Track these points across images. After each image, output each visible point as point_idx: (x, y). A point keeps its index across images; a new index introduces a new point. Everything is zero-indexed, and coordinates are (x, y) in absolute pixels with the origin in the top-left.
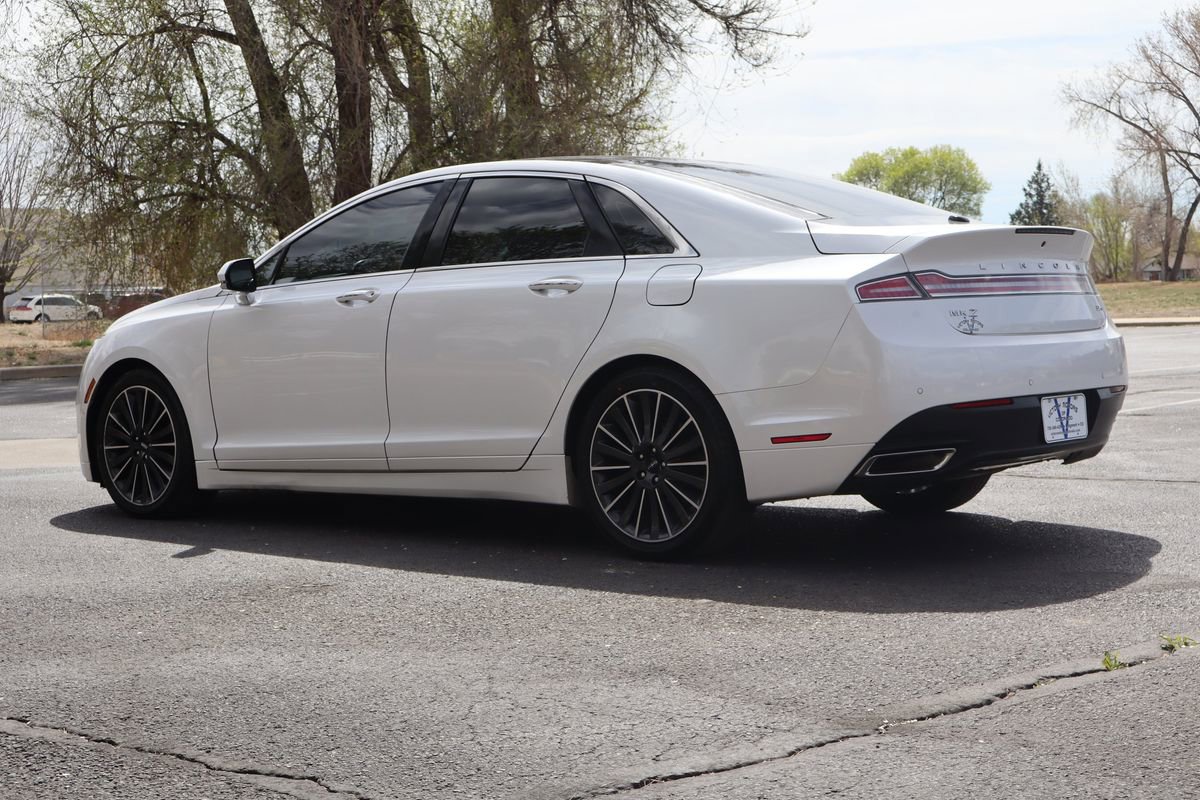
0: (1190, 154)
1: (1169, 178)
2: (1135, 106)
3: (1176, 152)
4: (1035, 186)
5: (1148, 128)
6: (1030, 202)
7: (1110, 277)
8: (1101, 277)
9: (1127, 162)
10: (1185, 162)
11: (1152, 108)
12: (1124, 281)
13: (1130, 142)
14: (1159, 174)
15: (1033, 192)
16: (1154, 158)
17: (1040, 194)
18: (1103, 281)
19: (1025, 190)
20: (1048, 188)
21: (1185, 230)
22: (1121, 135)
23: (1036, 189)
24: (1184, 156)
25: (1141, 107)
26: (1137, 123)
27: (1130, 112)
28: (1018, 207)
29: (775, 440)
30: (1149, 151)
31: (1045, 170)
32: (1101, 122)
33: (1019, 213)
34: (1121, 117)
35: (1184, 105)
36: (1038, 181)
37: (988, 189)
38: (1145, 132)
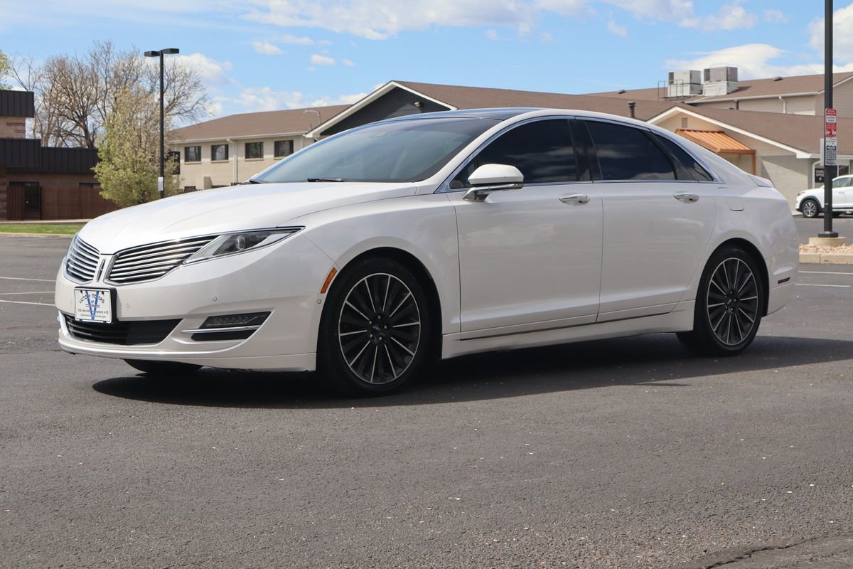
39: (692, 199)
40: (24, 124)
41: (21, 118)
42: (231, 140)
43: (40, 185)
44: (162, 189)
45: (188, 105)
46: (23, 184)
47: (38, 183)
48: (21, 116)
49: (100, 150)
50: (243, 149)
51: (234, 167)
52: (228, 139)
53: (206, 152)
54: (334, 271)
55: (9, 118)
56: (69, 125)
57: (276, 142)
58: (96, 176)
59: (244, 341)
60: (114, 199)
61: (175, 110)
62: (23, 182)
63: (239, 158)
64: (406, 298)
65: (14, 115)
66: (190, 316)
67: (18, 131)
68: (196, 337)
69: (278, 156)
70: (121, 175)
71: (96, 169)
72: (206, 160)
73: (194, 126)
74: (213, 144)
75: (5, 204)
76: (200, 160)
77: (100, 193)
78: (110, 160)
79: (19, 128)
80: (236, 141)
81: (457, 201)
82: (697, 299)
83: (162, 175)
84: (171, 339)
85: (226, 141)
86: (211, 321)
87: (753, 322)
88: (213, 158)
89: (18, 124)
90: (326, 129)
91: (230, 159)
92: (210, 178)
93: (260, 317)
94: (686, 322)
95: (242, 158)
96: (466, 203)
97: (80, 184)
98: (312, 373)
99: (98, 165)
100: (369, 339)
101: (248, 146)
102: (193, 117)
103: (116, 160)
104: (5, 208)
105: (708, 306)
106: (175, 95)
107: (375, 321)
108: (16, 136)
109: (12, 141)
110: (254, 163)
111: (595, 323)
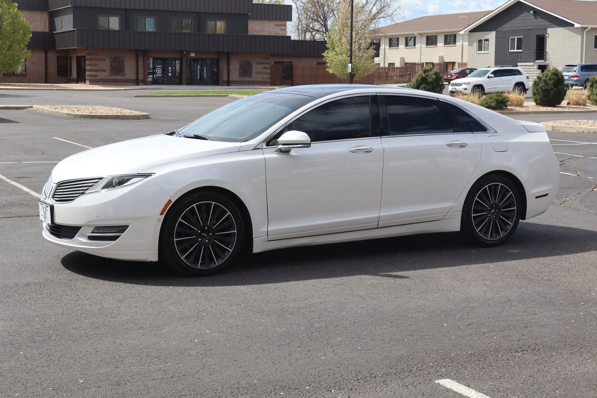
29: (537, 197)
39: (462, 146)
40: (286, 25)
41: (285, 22)
42: (418, 34)
43: (293, 63)
44: (350, 71)
45: (390, 12)
46: (282, 62)
47: (292, 62)
48: (284, 20)
49: (328, 42)
50: (425, 39)
51: (419, 51)
52: (416, 33)
53: (402, 41)
54: (170, 201)
55: (277, 21)
56: (317, 26)
57: (445, 35)
58: (324, 59)
59: (114, 242)
60: (335, 73)
61: (382, 15)
62: (283, 62)
63: (422, 45)
64: (226, 216)
65: (280, 20)
66: (87, 226)
67: (282, 30)
68: (90, 238)
69: (446, 44)
70: (339, 59)
71: (325, 54)
72: (402, 46)
73: (393, 25)
74: (407, 36)
75: (269, 76)
76: (398, 46)
77: (327, 69)
78: (334, 49)
79: (283, 27)
80: (421, 34)
81: (270, 154)
82: (463, 210)
83: (351, 62)
84: (77, 238)
85: (414, 34)
86: (98, 229)
87: (512, 224)
88: (407, 45)
89: (282, 25)
90: (472, 28)
91: (416, 46)
92: (404, 58)
93: (122, 229)
94: (454, 225)
95: (424, 45)
96: (275, 155)
97: (317, 63)
98: (155, 262)
99: (326, 51)
100: (198, 241)
101: (428, 38)
102: (392, 20)
103: (337, 49)
104: (269, 78)
105: (473, 215)
106: (381, 5)
107: (203, 230)
108: (281, 34)
109: (278, 37)
110: (431, 49)
111: (377, 228)
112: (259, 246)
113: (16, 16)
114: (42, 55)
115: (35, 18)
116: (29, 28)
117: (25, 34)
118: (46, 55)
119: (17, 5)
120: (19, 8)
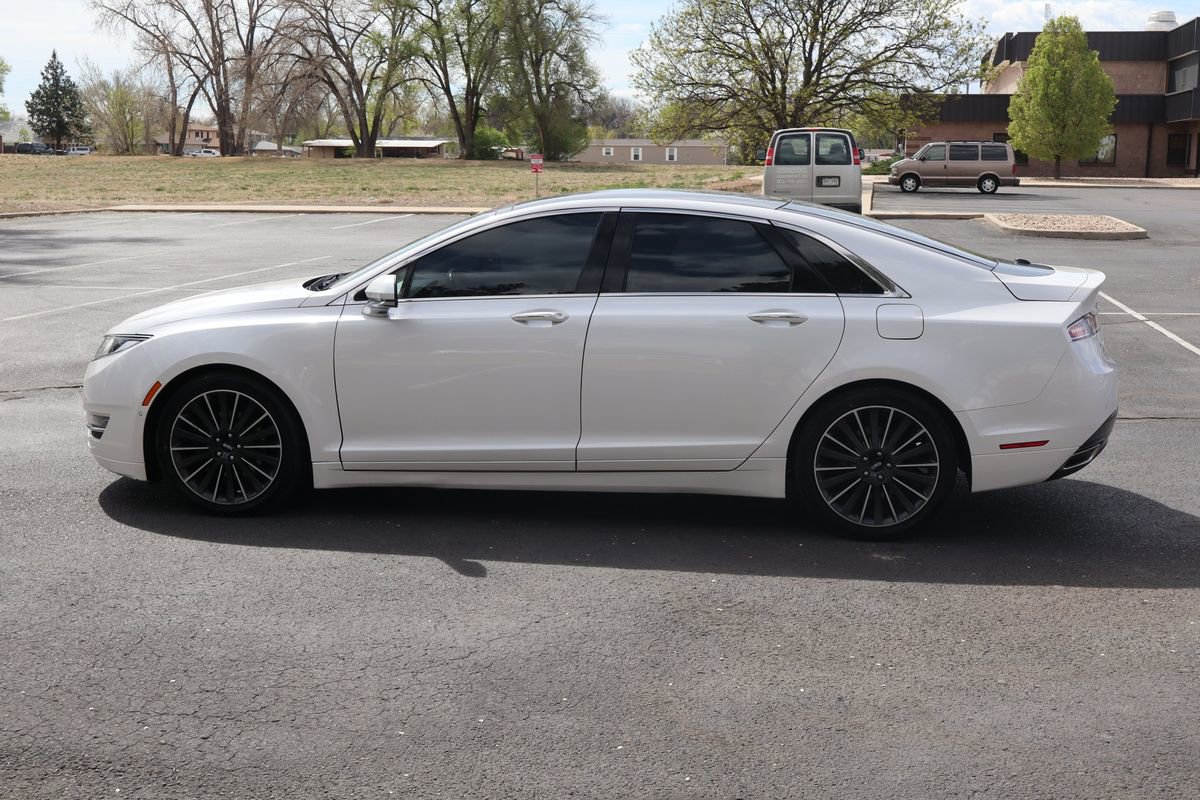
0: (190, 56)
1: (174, 75)
2: (147, 16)
3: (181, 54)
4: (51, 71)
5: (158, 34)
6: (47, 84)
7: (128, 150)
8: (120, 151)
9: (143, 60)
10: (187, 62)
11: (160, 17)
12: (140, 155)
13: (143, 44)
14: (166, 71)
15: (50, 77)
16: (162, 57)
17: (56, 78)
18: (122, 154)
19: (42, 74)
20: (62, 73)
21: (187, 115)
22: (136, 39)
23: (52, 74)
24: (187, 58)
25: (152, 17)
26: (148, 29)
27: (143, 20)
28: (37, 88)
29: (1003, 447)
30: (158, 52)
31: (59, 58)
32: (120, 26)
33: (38, 93)
34: (135, 23)
35: (184, 17)
36: (54, 67)
37: (9, 71)
38: (155, 36)
39: (795, 321)
54: (158, 384)
64: (262, 418)
81: (353, 316)
82: (789, 457)
87: (926, 499)
94: (769, 484)
105: (816, 469)
107: (224, 438)
111: (576, 471)
112: (324, 476)
113: (1093, 72)
114: (1142, 133)
115: (1145, 73)
116: (1112, 90)
117: (1104, 100)
118: (1151, 131)
119: (1098, 53)
120: (1101, 58)
